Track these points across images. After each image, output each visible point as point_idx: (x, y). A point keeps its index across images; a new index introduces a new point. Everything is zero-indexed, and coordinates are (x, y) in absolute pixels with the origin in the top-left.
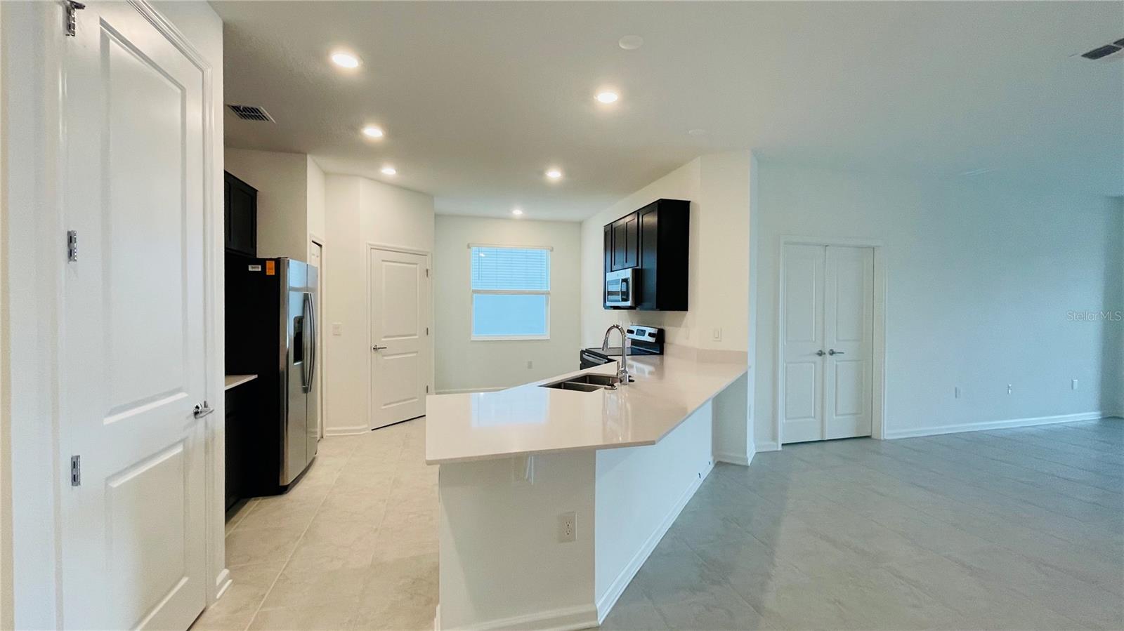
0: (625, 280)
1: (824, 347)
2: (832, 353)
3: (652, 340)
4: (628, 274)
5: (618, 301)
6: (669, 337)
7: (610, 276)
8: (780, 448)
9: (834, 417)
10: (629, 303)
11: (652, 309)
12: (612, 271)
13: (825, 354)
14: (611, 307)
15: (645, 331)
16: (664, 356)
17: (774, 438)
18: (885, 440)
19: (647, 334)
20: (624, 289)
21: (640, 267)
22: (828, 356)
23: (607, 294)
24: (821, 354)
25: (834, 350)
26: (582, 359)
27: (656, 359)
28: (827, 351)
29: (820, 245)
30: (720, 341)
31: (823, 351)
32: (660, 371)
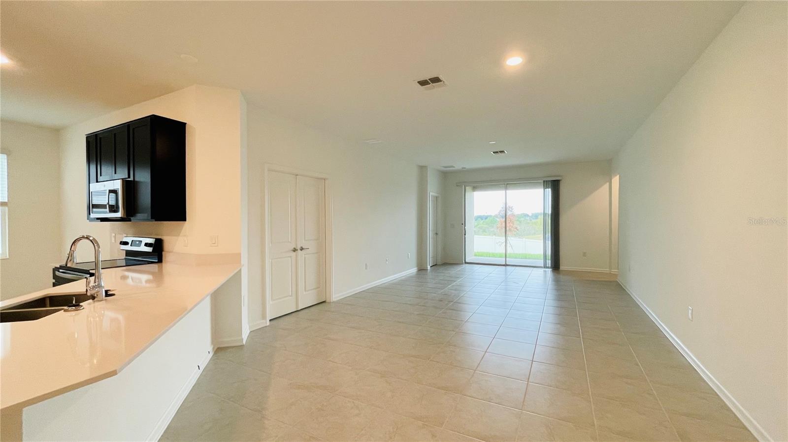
0: (114, 191)
1: (296, 244)
2: (302, 249)
3: (149, 249)
4: (118, 185)
5: (106, 213)
6: (167, 246)
7: (94, 187)
8: (268, 323)
9: (304, 293)
10: (119, 215)
11: (147, 220)
12: (97, 182)
13: (297, 250)
14: (98, 219)
15: (141, 241)
16: (164, 264)
17: (264, 317)
18: (333, 302)
19: (143, 244)
20: (112, 202)
21: (131, 179)
22: (299, 251)
23: (91, 207)
24: (295, 250)
25: (303, 247)
26: (55, 277)
27: (154, 267)
28: (299, 248)
29: (293, 175)
30: (218, 246)
31: (296, 248)
32: (159, 277)
